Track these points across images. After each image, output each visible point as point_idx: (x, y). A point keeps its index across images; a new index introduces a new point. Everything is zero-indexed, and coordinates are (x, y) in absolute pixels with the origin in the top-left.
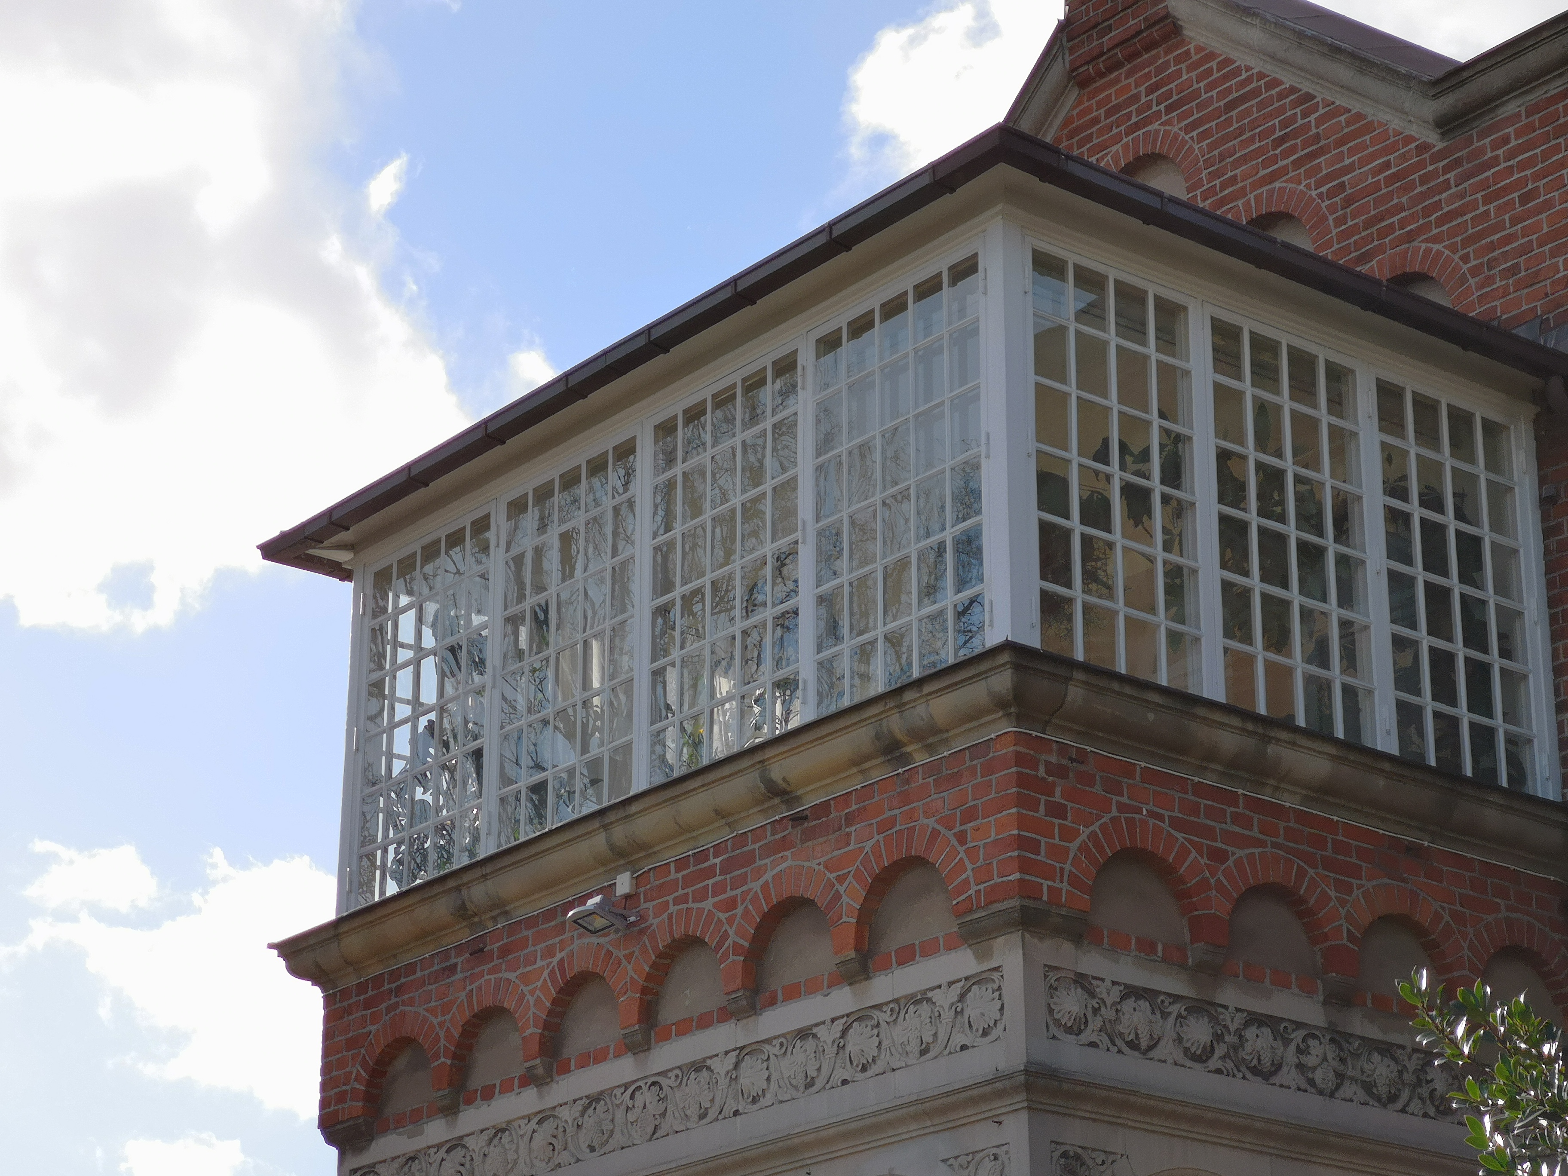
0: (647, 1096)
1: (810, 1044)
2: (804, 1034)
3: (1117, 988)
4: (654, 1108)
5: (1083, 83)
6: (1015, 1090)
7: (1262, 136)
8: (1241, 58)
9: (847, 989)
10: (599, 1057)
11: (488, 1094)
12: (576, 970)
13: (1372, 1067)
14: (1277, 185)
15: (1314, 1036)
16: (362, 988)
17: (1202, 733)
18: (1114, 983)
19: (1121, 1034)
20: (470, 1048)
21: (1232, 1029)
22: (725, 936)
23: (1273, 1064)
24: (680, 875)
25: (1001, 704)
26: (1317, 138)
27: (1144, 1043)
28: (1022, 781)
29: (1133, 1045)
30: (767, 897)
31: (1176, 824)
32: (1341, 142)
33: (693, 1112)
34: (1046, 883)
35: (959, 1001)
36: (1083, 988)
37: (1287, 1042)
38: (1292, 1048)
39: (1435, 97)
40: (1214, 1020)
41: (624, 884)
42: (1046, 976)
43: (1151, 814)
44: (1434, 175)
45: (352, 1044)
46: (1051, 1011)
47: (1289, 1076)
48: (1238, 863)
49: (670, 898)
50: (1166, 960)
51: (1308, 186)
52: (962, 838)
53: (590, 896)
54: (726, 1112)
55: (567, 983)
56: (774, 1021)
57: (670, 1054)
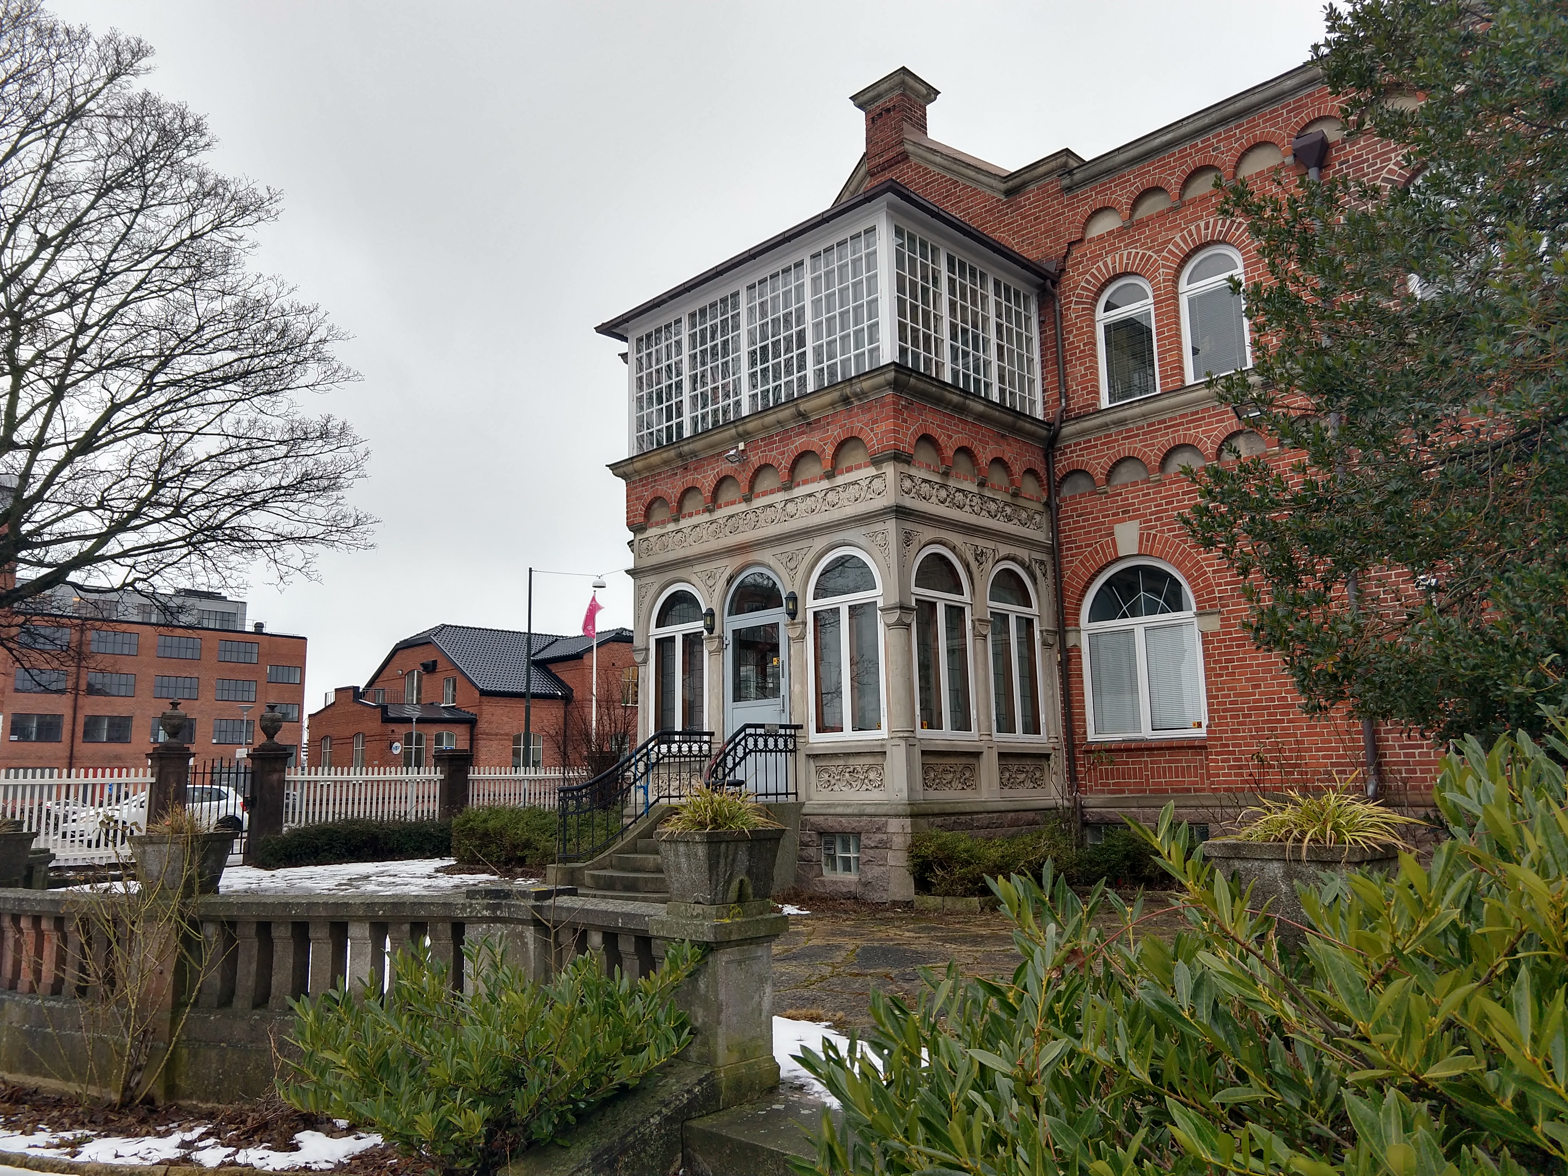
0: (753, 516)
1: (813, 499)
2: (810, 495)
3: (920, 479)
4: (753, 520)
5: (872, 175)
6: (890, 513)
8: (931, 168)
9: (827, 481)
10: (733, 503)
11: (691, 515)
12: (724, 475)
15: (974, 496)
16: (641, 481)
17: (948, 395)
19: (921, 494)
20: (684, 500)
21: (952, 493)
22: (781, 463)
23: (963, 504)
24: (763, 443)
25: (889, 384)
27: (927, 497)
28: (895, 410)
29: (924, 498)
30: (797, 451)
31: (937, 426)
32: (968, 198)
33: (769, 521)
34: (901, 445)
35: (870, 484)
36: (910, 479)
37: (967, 498)
39: (1005, 182)
40: (947, 490)
41: (741, 446)
42: (900, 475)
43: (931, 422)
44: (1002, 210)
45: (637, 499)
46: (901, 487)
47: (967, 508)
48: (956, 440)
49: (759, 451)
50: (933, 471)
52: (872, 430)
53: (731, 450)
54: (781, 520)
55: (720, 479)
56: (799, 491)
57: (758, 503)
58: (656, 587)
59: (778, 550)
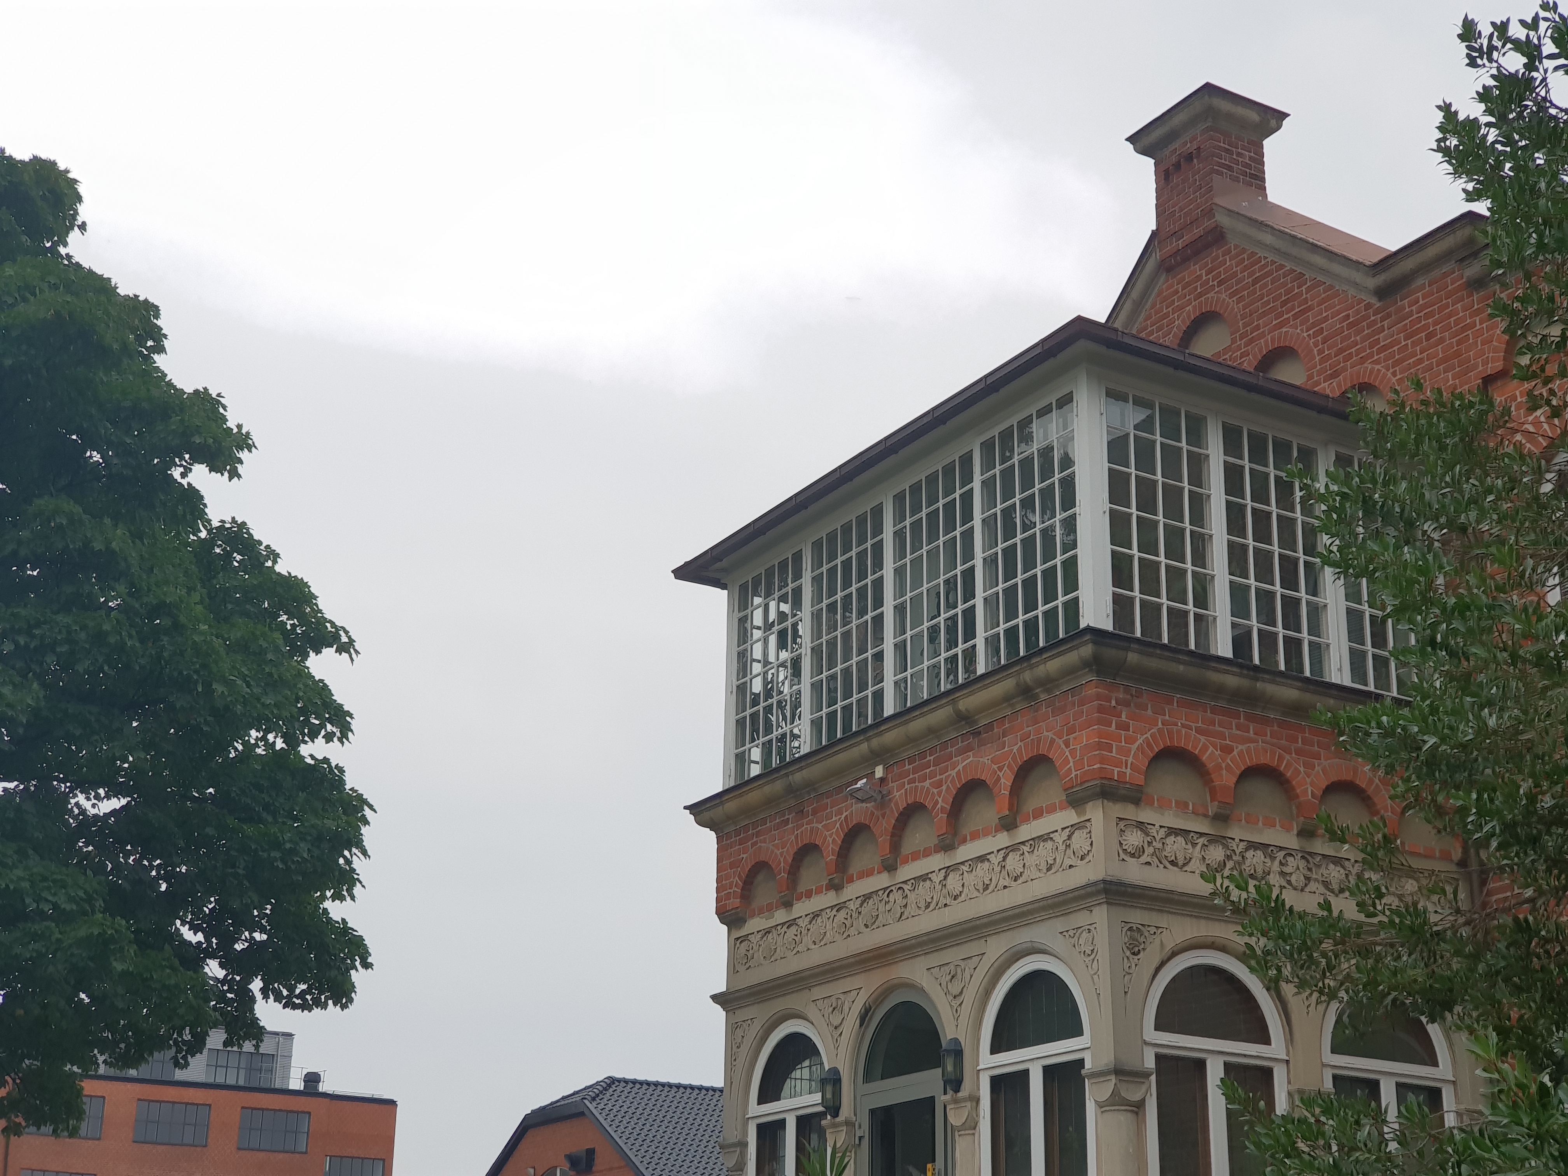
0: (898, 896)
1: (986, 865)
2: (982, 859)
3: (1163, 830)
4: (900, 901)
5: (1169, 270)
6: (1098, 892)
7: (1275, 300)
8: (1261, 252)
9: (1005, 833)
10: (869, 873)
11: (809, 894)
12: (854, 822)
13: (1328, 872)
14: (1284, 330)
15: (1291, 855)
16: (737, 832)
18: (1161, 827)
19: (1166, 857)
20: (798, 868)
21: (1238, 852)
22: (937, 802)
23: (1264, 872)
24: (911, 766)
25: (1087, 664)
26: (1306, 301)
27: (1180, 863)
28: (1100, 710)
29: (1173, 863)
30: (960, 780)
31: (1199, 731)
32: (1319, 304)
33: (922, 905)
34: (1116, 770)
35: (1068, 839)
36: (1141, 830)
37: (1273, 859)
38: (1277, 863)
39: (1374, 276)
40: (1226, 847)
41: (879, 772)
42: (1117, 824)
43: (1183, 726)
44: (1374, 322)
45: (732, 865)
46: (1121, 844)
48: (1241, 754)
49: (906, 780)
50: (1193, 813)
51: (1302, 330)
52: (1067, 745)
53: (861, 779)
54: (939, 905)
55: (850, 830)
56: (966, 851)
57: (908, 871)
58: (757, 1026)
59: (935, 959)
